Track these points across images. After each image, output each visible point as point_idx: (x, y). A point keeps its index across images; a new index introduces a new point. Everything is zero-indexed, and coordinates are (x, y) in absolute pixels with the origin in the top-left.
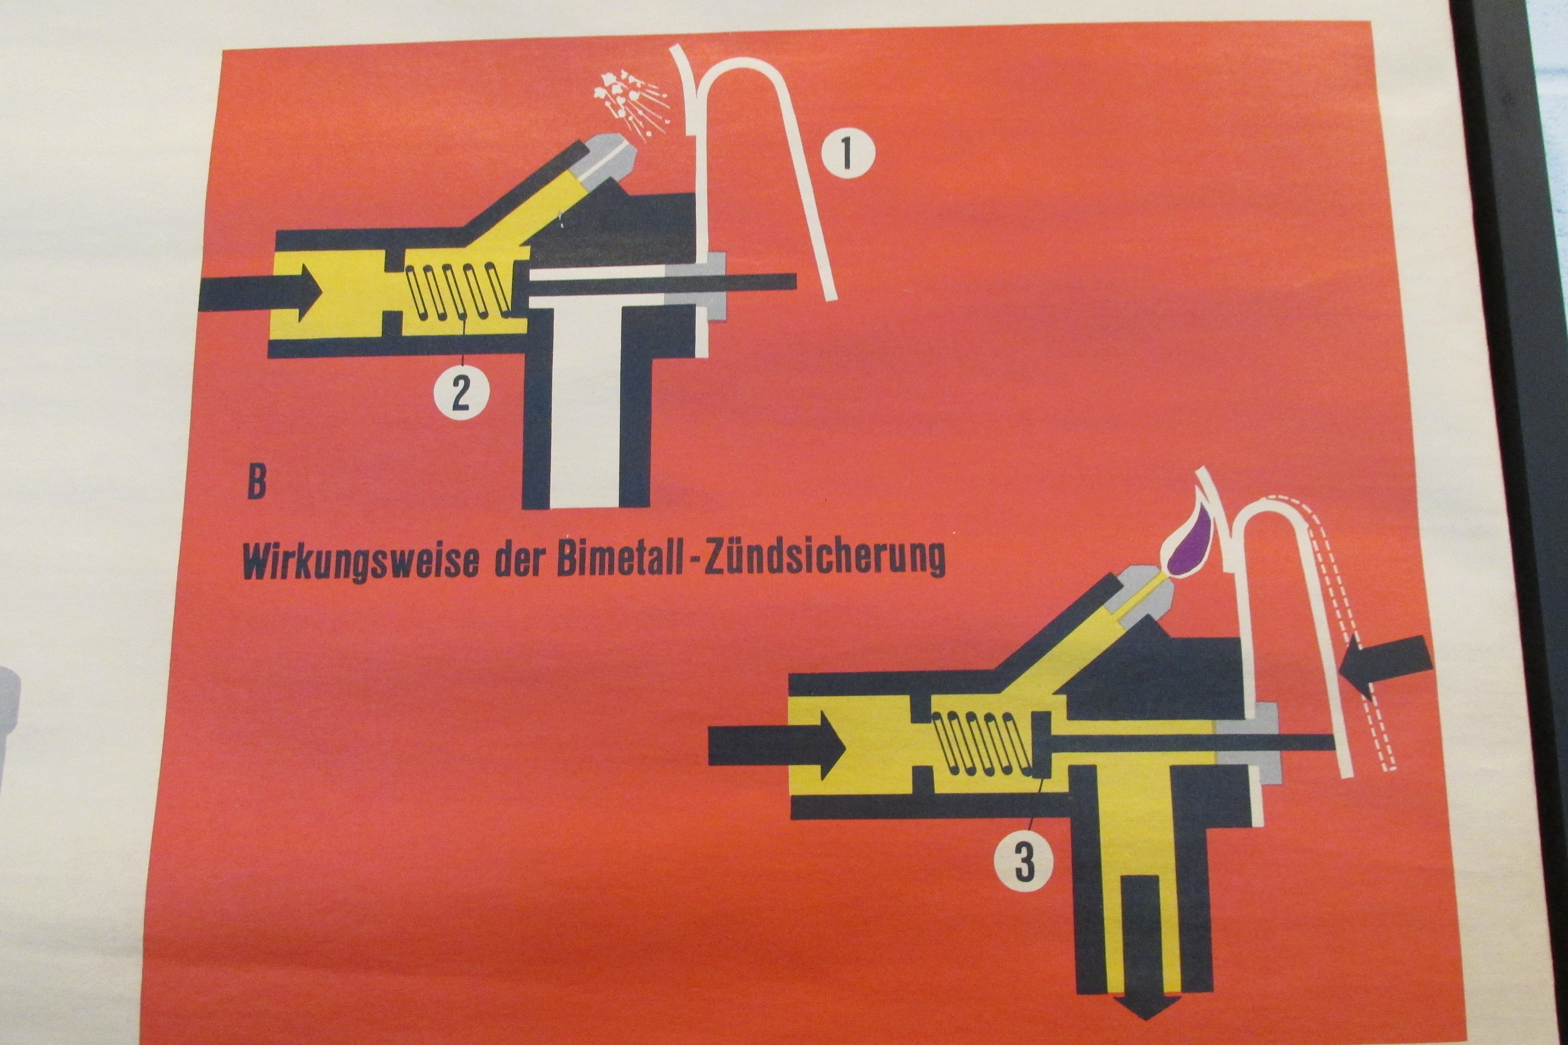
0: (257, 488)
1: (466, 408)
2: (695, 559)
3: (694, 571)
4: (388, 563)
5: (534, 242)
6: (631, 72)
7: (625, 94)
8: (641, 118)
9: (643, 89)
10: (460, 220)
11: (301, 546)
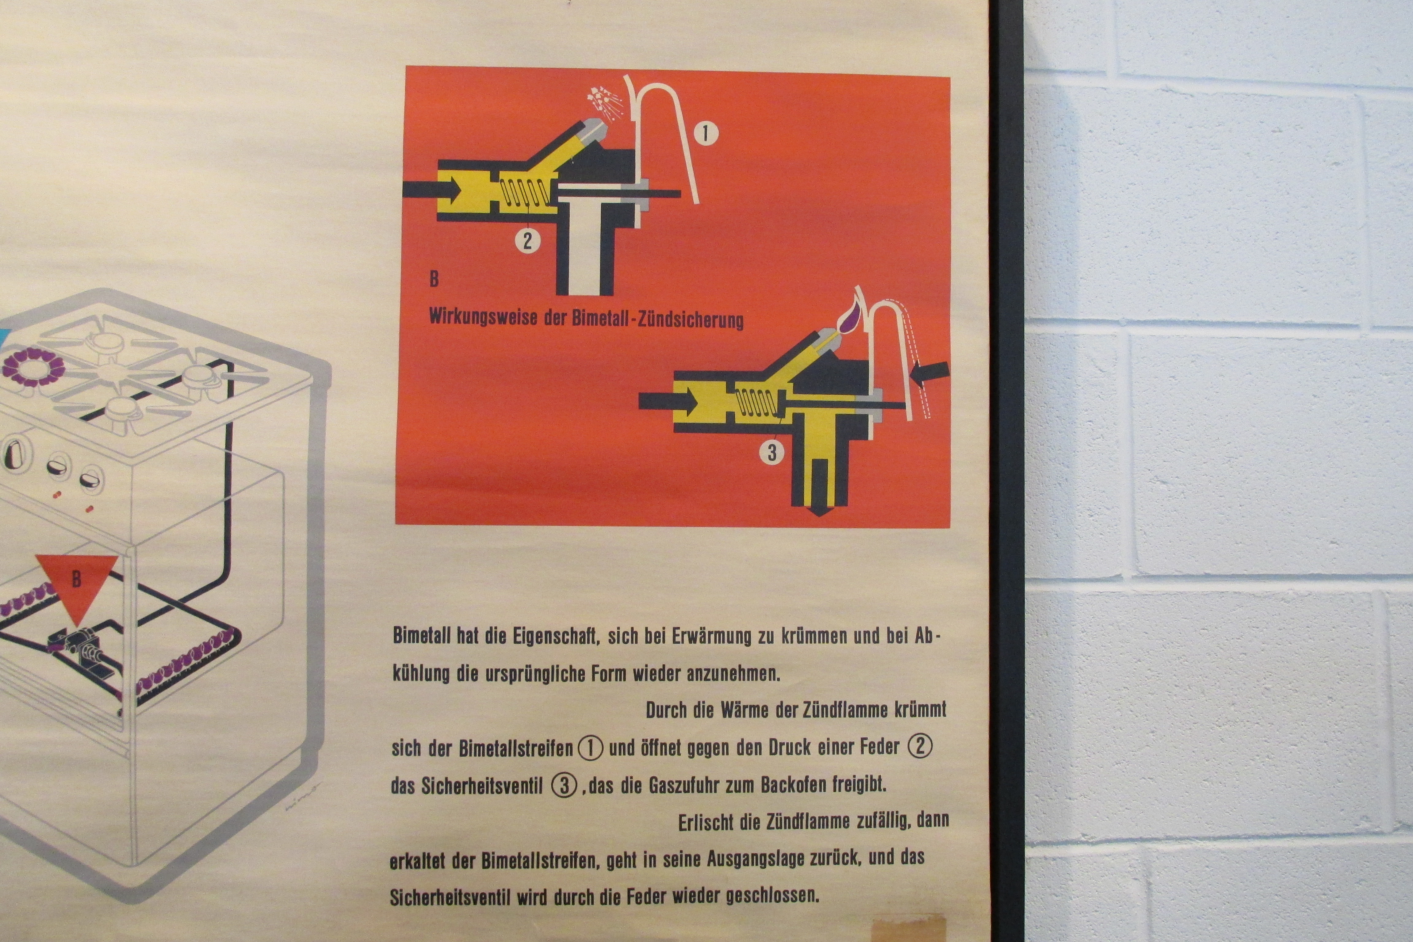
0: (434, 282)
1: (530, 248)
2: (634, 320)
3: (634, 326)
4: (496, 317)
5: (560, 170)
6: (605, 88)
7: (602, 99)
8: (610, 111)
9: (610, 97)
10: (525, 157)
11: (456, 309)
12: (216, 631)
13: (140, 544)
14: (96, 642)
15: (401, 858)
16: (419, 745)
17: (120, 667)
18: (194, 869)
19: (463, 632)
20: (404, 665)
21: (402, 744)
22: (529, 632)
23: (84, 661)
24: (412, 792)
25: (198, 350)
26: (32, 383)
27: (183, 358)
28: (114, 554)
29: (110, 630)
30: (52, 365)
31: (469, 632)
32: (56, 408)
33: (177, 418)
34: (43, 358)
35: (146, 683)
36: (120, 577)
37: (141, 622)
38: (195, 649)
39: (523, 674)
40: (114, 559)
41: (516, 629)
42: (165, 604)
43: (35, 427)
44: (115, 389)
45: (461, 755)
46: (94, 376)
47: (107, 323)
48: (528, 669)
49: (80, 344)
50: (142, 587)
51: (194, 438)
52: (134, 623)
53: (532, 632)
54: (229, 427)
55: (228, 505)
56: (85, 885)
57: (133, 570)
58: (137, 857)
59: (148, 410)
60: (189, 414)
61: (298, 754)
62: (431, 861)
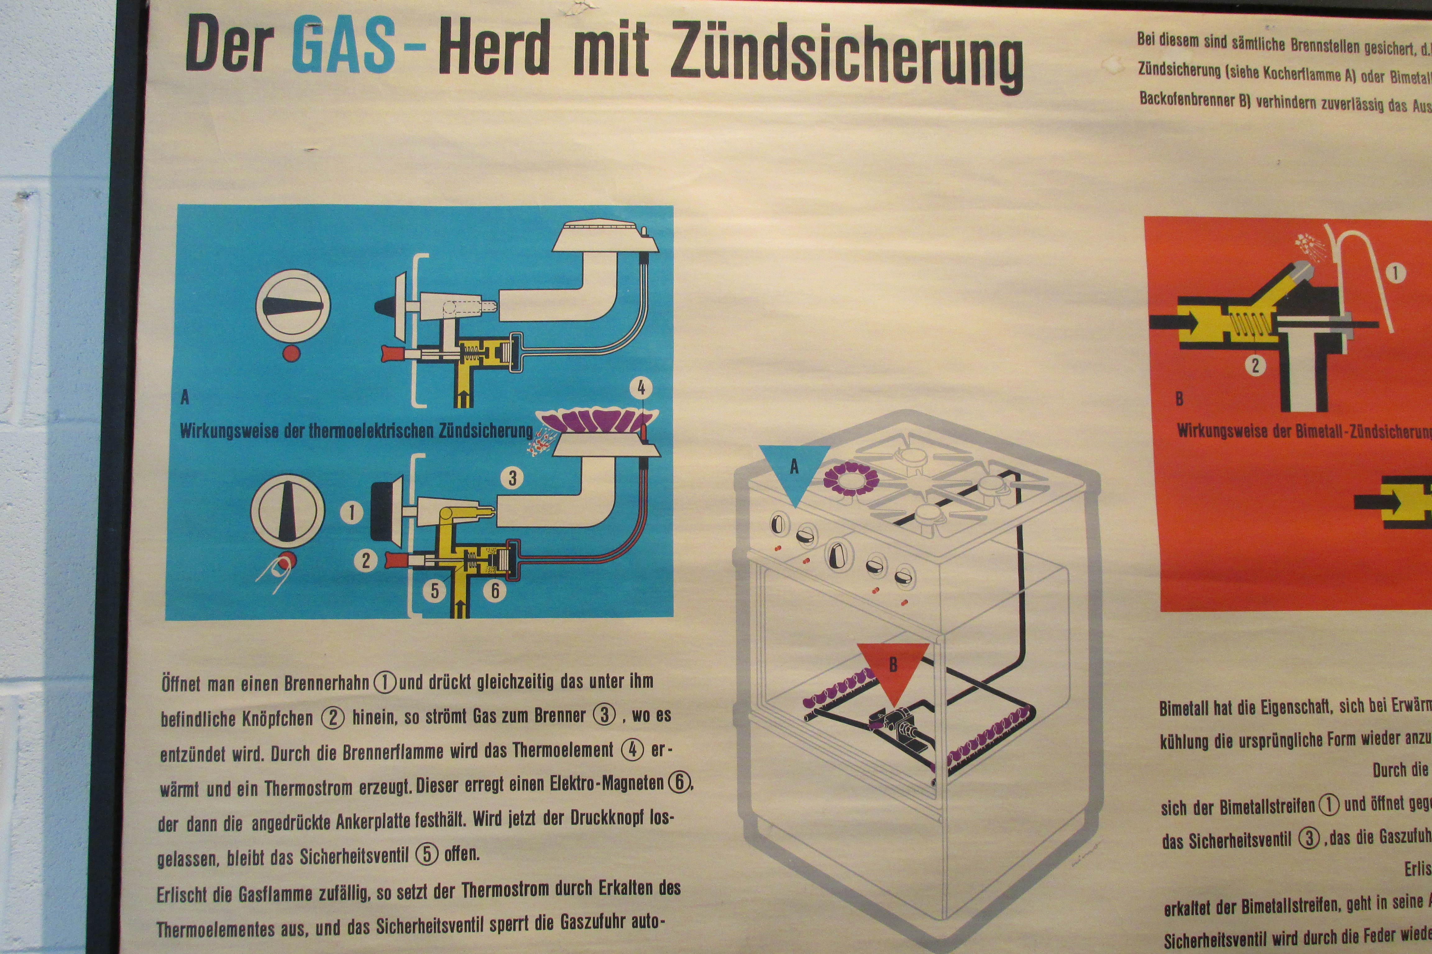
0: (1180, 402)
1: (1258, 371)
2: (1346, 432)
3: (1346, 437)
4: (1234, 432)
5: (1278, 304)
6: (1310, 234)
7: (1308, 244)
8: (1315, 254)
9: (1315, 242)
10: (1248, 294)
11: (1199, 425)
12: (1015, 708)
13: (949, 632)
14: (911, 720)
15: (1174, 906)
16: (1185, 805)
17: (932, 742)
18: (994, 921)
19: (1219, 705)
20: (1169, 735)
21: (1170, 805)
22: (1274, 704)
23: (900, 736)
24: (1181, 847)
25: (991, 462)
26: (850, 493)
27: (978, 469)
28: (925, 642)
29: (923, 709)
30: (867, 477)
31: (1224, 705)
32: (872, 515)
33: (975, 522)
34: (859, 471)
35: (956, 755)
36: (931, 662)
37: (950, 702)
38: (997, 724)
39: (1271, 741)
40: (925, 646)
41: (1263, 701)
42: (969, 685)
43: (854, 531)
44: (923, 498)
45: (1222, 813)
46: (905, 485)
47: (912, 439)
48: (1275, 736)
49: (890, 458)
50: (950, 671)
51: (991, 540)
52: (944, 702)
53: (1276, 704)
54: (1020, 529)
55: (1022, 597)
56: (903, 937)
57: (943, 655)
58: (947, 912)
59: (951, 515)
60: (985, 518)
61: (1082, 816)
62: (1199, 907)
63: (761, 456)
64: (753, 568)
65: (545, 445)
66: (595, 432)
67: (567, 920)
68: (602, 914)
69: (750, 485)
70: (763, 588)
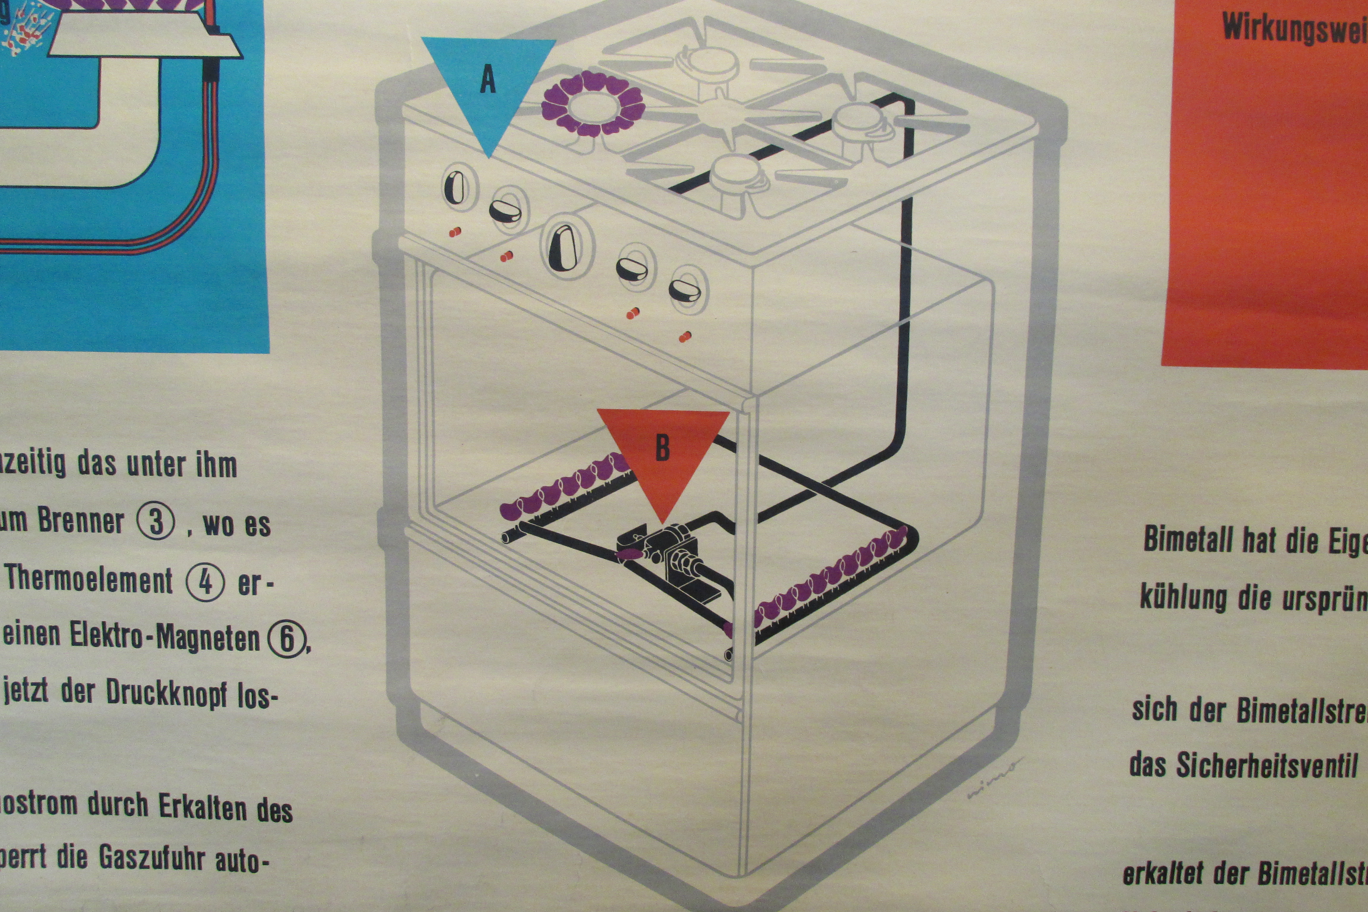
4: (1329, 31)
12: (880, 530)
13: (765, 393)
14: (693, 546)
15: (1140, 869)
16: (1174, 704)
17: (729, 585)
18: (830, 881)
19: (1252, 535)
20: (1158, 585)
21: (1148, 703)
22: (1353, 536)
23: (672, 574)
24: (1161, 773)
25: (860, 77)
26: (590, 130)
27: (834, 89)
28: (722, 409)
29: (714, 527)
30: (623, 100)
31: (1263, 535)
32: (630, 172)
33: (823, 190)
34: (608, 89)
35: (770, 609)
36: (732, 446)
37: (763, 516)
38: (846, 558)
39: (1340, 600)
40: (723, 416)
41: (1333, 530)
42: (800, 488)
43: (596, 202)
44: (727, 142)
45: (1240, 720)
46: (694, 118)
47: (711, 31)
48: (1349, 592)
49: (667, 65)
50: (765, 462)
51: (852, 223)
52: (753, 517)
53: (1357, 536)
54: (907, 206)
55: (904, 332)
56: (670, 903)
57: (753, 433)
58: (746, 864)
59: (779, 177)
60: (843, 183)
61: (992, 716)
62: (1183, 872)
63: (425, 58)
64: (409, 265)
65: (33, 36)
66: (121, 11)
67: (109, 853)
68: (166, 847)
69: (406, 112)
70: (428, 307)
